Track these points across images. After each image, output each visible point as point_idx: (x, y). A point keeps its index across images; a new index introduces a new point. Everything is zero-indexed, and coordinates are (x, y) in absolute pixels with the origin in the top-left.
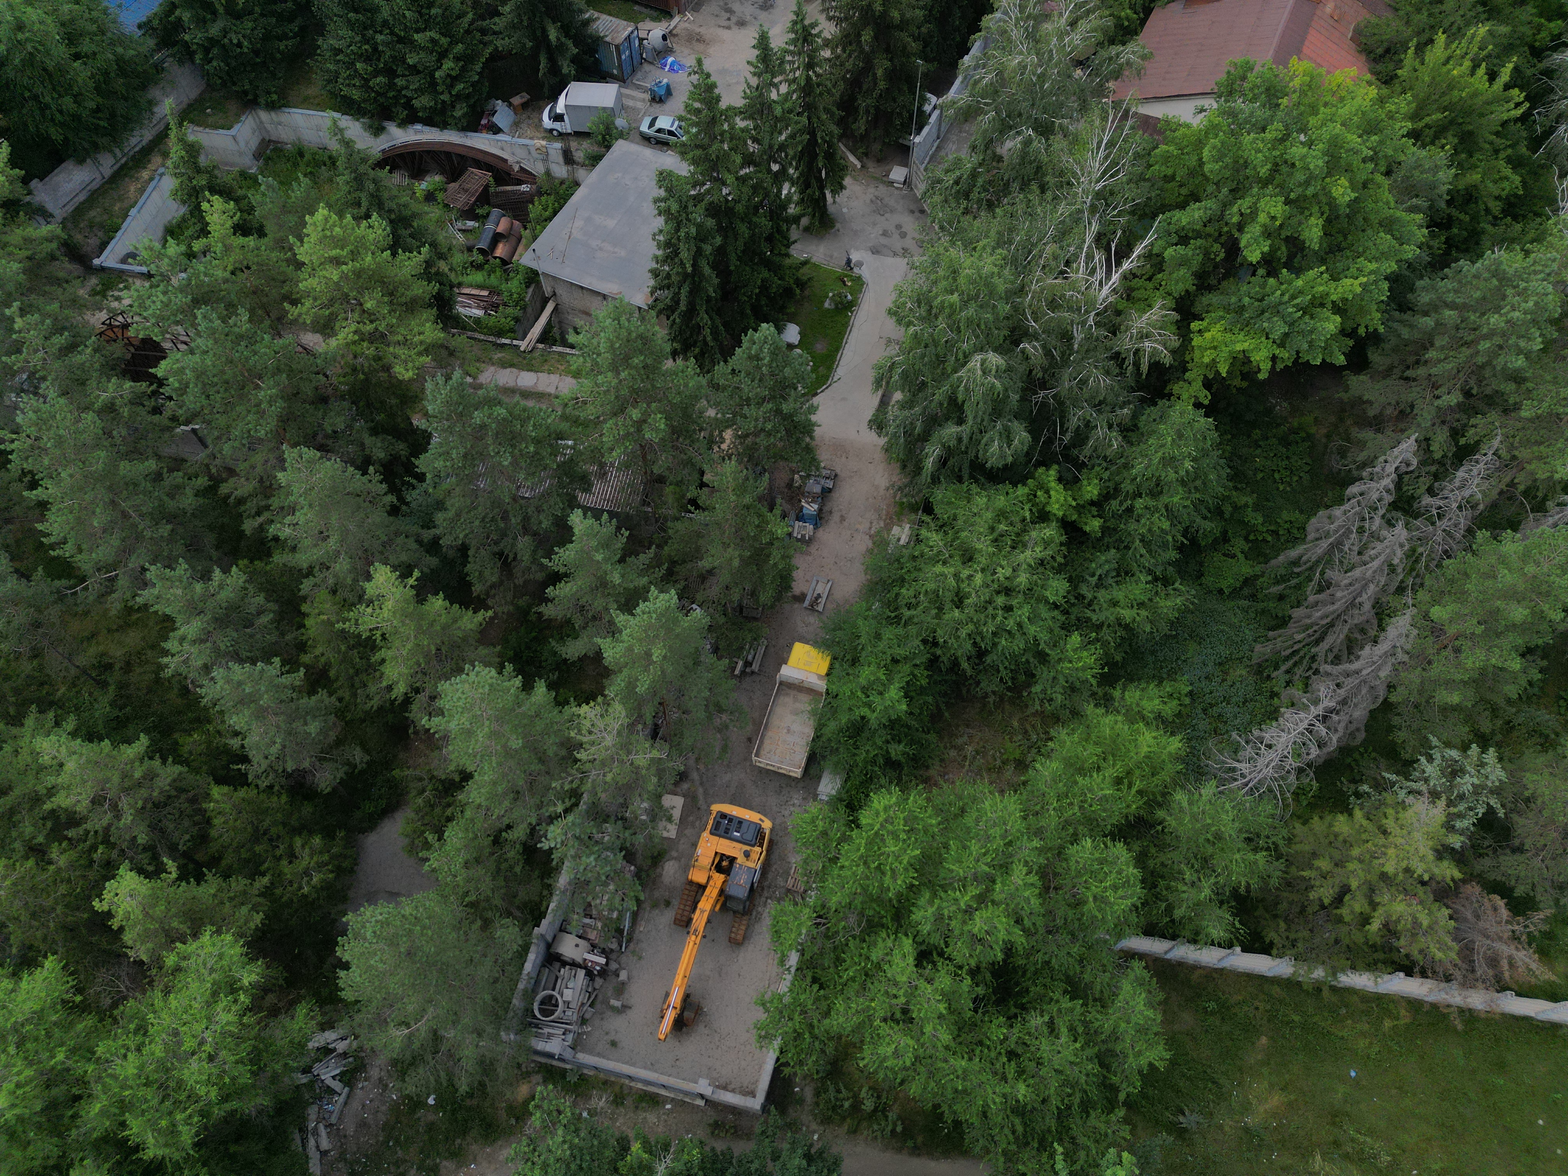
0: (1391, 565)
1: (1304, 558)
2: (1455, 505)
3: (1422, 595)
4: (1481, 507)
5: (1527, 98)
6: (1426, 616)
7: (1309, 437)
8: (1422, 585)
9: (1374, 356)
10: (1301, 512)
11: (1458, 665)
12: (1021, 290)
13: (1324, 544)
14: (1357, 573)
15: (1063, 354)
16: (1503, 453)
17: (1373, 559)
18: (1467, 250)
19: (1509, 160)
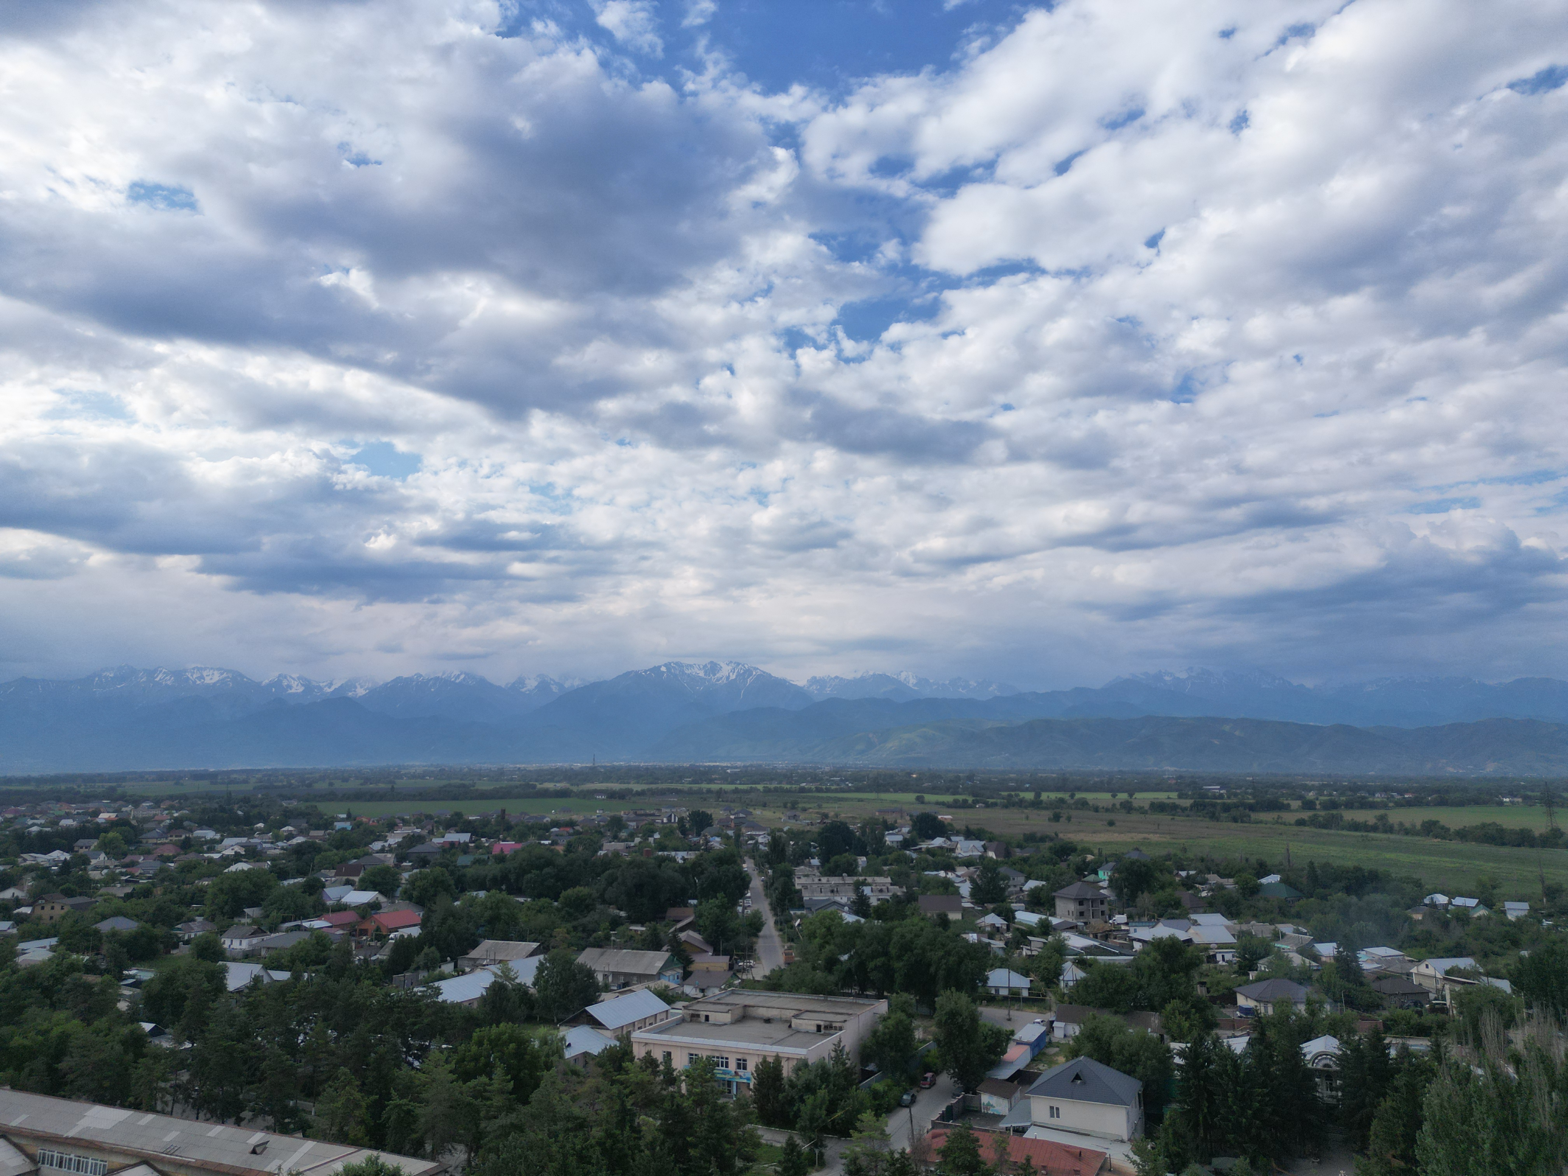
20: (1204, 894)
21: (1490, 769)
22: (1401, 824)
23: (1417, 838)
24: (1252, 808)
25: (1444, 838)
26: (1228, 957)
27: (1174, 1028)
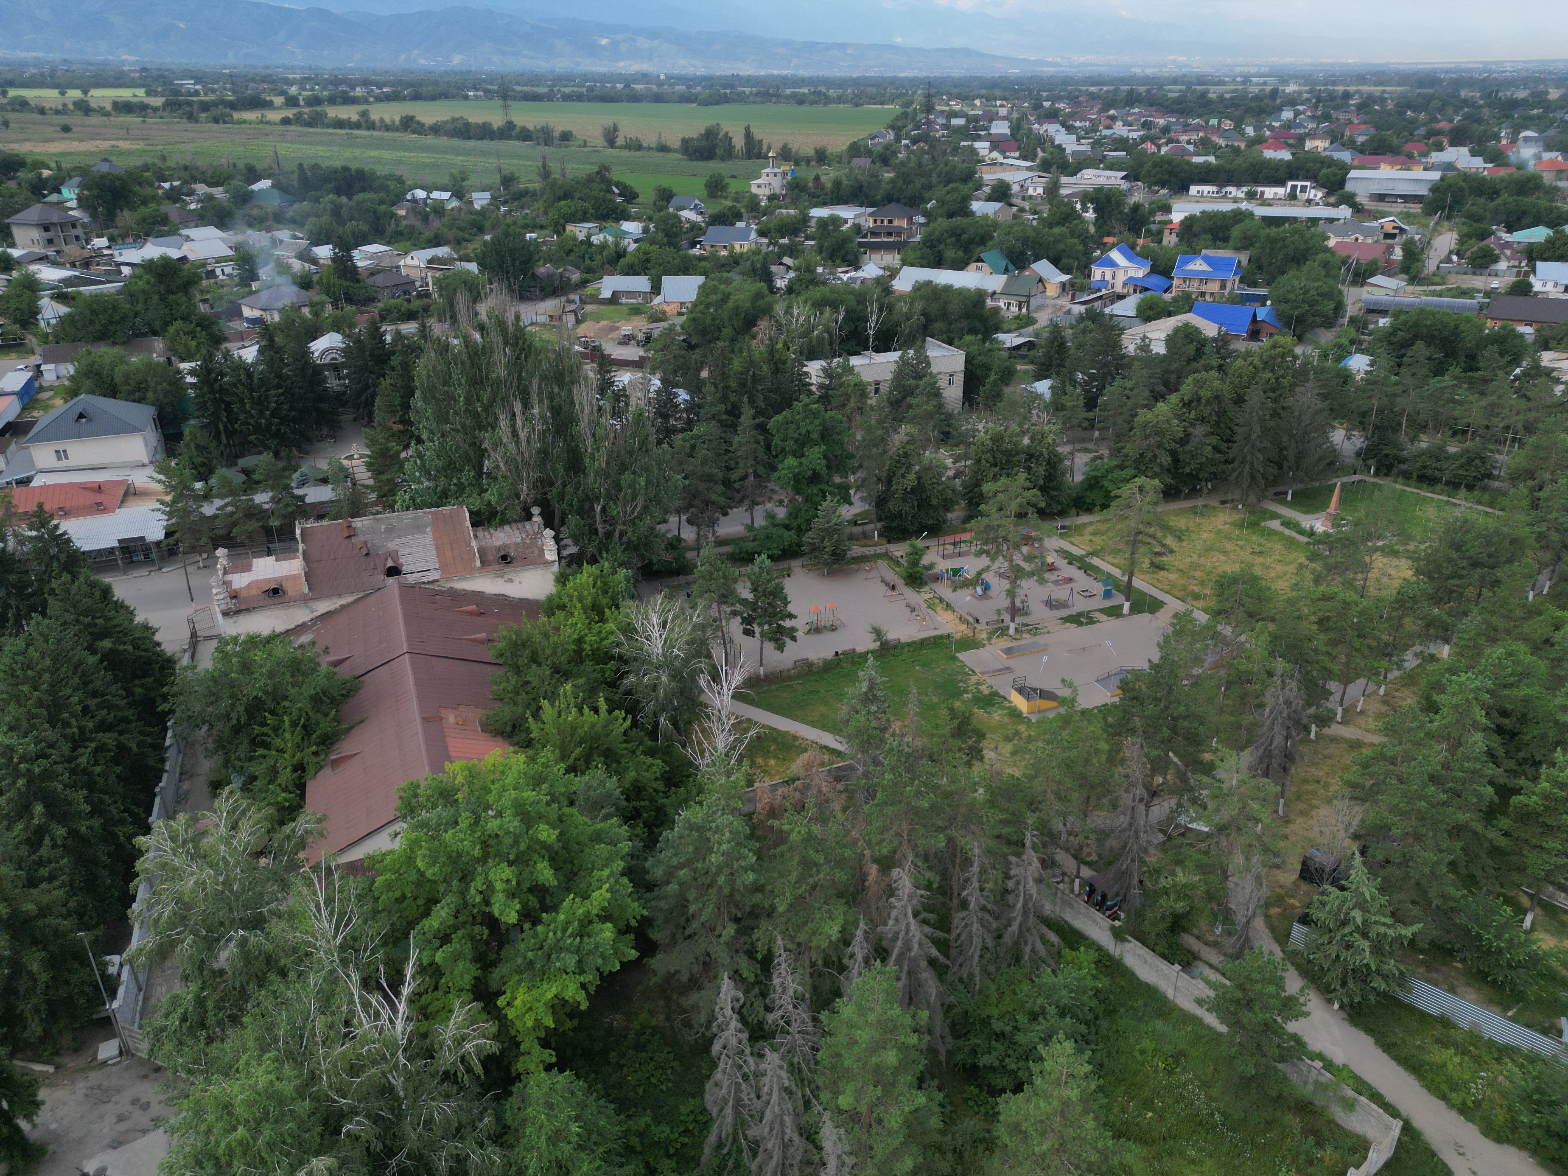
0: (786, 1089)
1: (723, 1135)
2: (790, 1007)
3: (824, 1096)
4: (807, 996)
5: (627, 713)
6: (840, 1112)
7: (655, 1030)
8: (818, 1087)
9: (655, 935)
10: (693, 1096)
11: (890, 1133)
12: (314, 1078)
13: (729, 1110)
14: (768, 1116)
15: (392, 1110)
16: (791, 946)
17: (770, 1094)
18: (662, 823)
19: (645, 753)
20: (193, 206)
21: (457, 61)
22: (382, 120)
23: (397, 134)
24: (233, 106)
25: (420, 133)
26: (228, 270)
27: (181, 349)
